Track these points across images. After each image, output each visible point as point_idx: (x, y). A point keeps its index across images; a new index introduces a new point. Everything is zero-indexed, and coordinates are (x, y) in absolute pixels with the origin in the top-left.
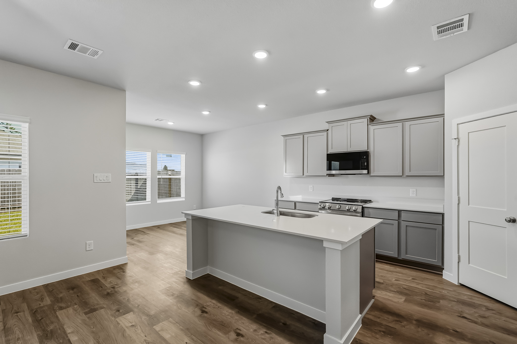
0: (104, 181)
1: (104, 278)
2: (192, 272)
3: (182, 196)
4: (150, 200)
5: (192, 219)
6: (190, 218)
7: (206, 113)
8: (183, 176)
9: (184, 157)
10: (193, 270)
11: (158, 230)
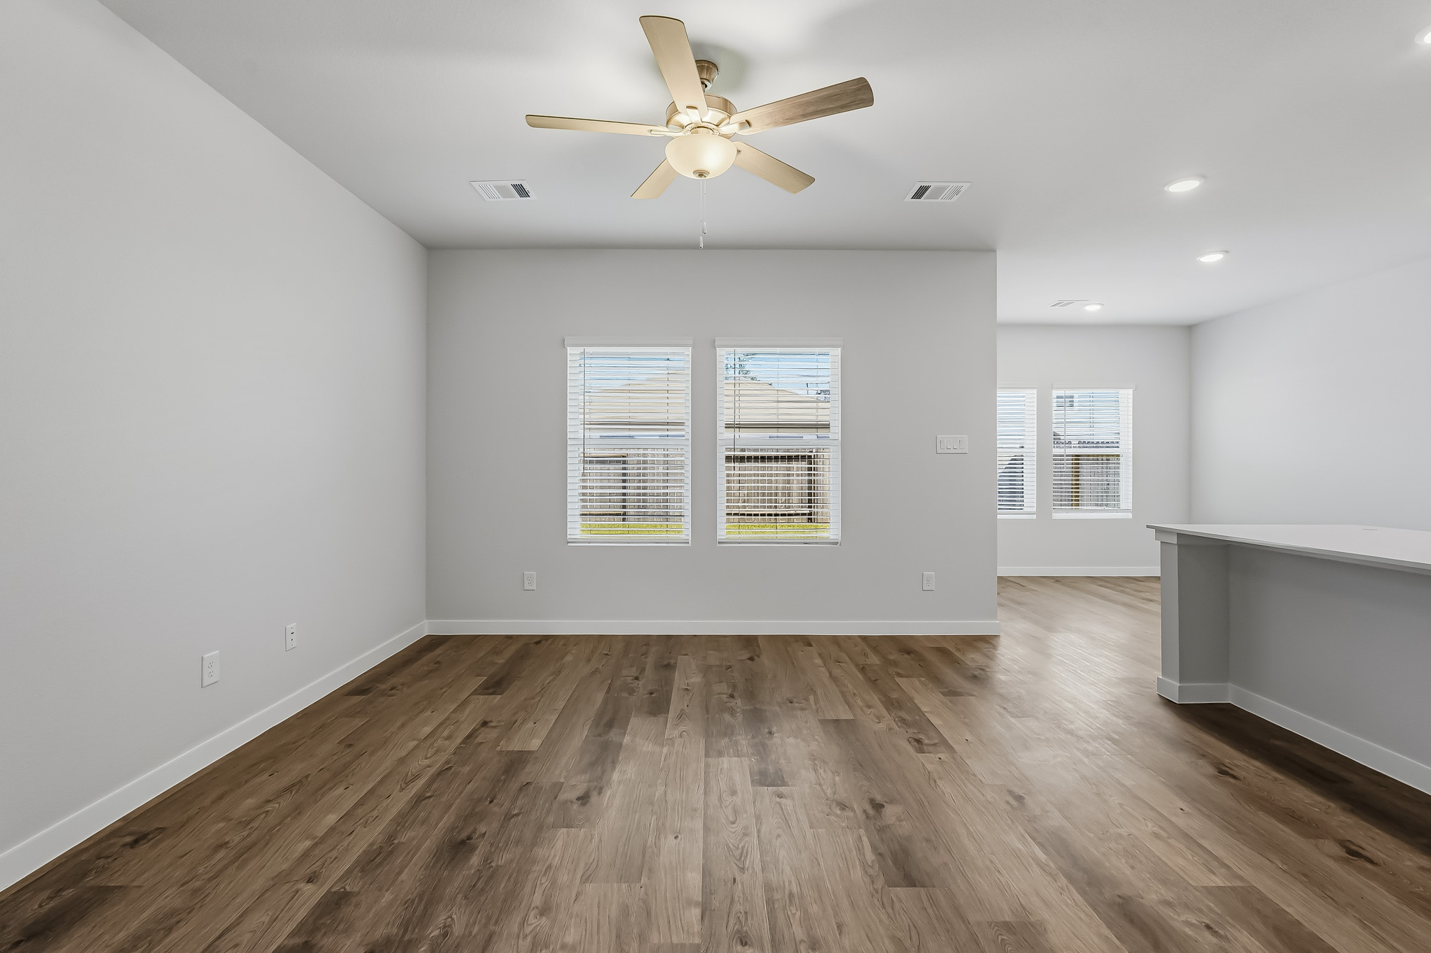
0: (954, 451)
1: (959, 650)
2: (1179, 684)
3: (1123, 506)
4: (1034, 510)
5: (1179, 545)
6: (1174, 540)
7: (1212, 258)
8: (1128, 449)
9: (1131, 397)
10: (1181, 681)
11: (1057, 585)
